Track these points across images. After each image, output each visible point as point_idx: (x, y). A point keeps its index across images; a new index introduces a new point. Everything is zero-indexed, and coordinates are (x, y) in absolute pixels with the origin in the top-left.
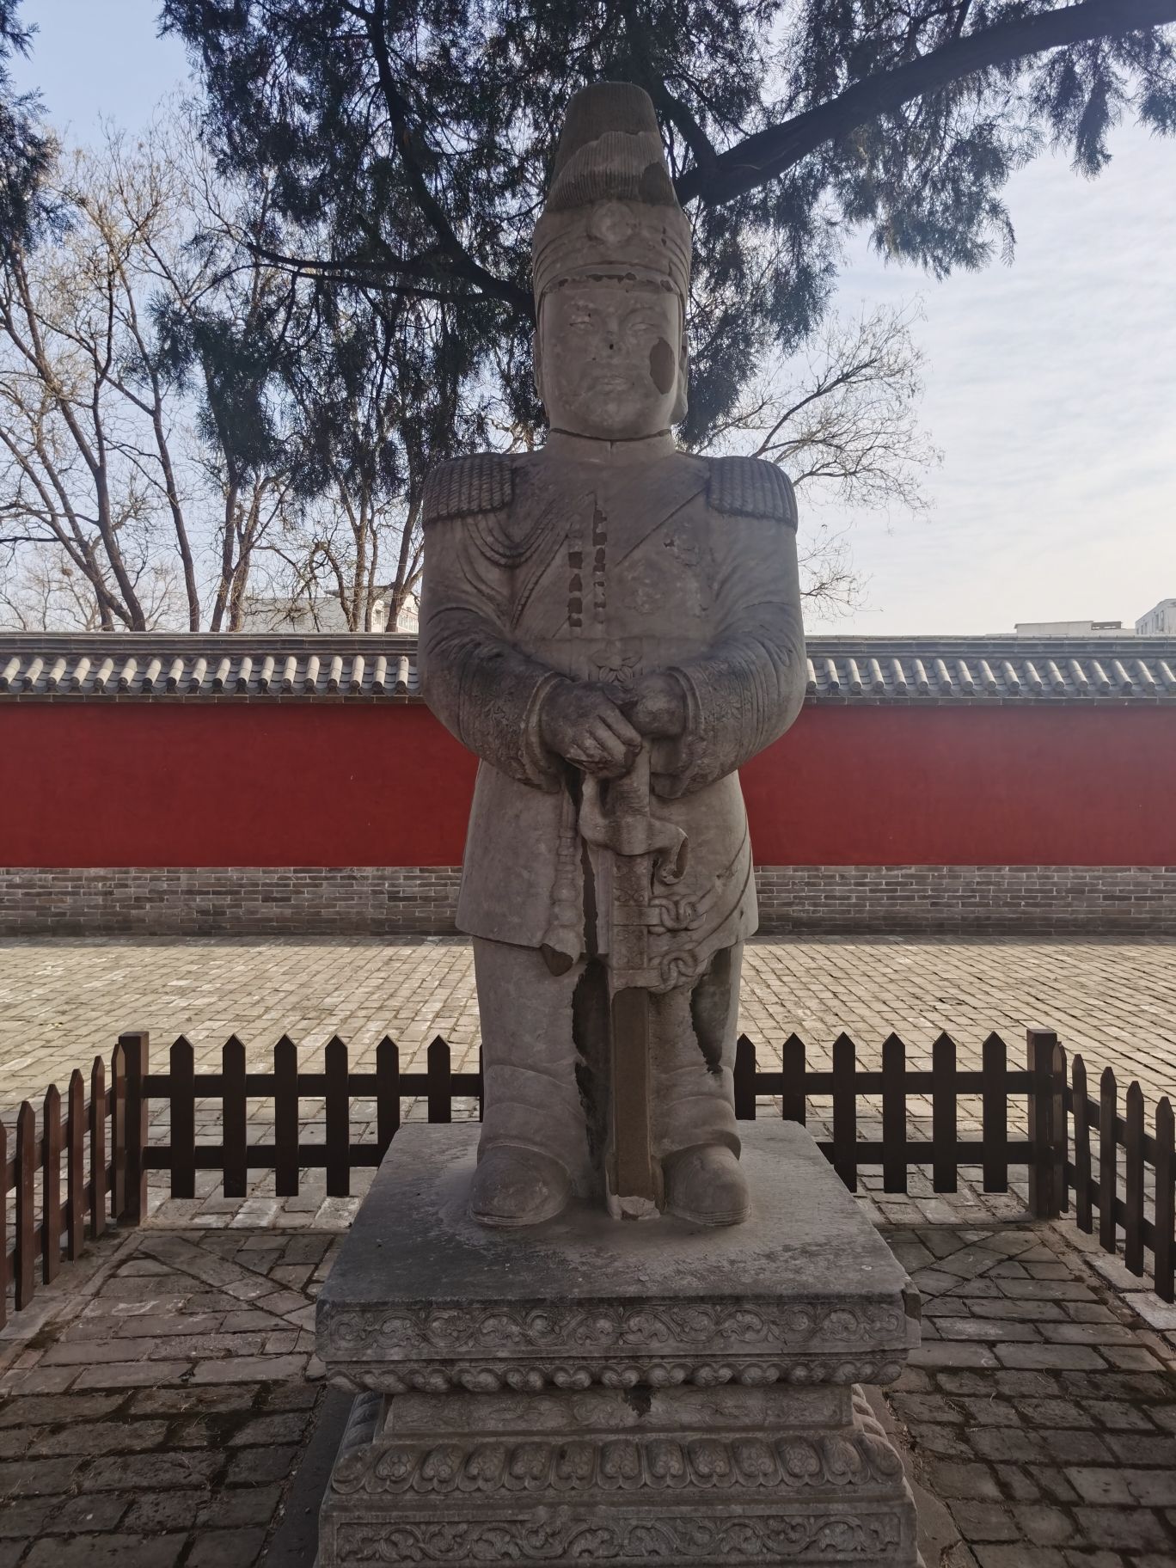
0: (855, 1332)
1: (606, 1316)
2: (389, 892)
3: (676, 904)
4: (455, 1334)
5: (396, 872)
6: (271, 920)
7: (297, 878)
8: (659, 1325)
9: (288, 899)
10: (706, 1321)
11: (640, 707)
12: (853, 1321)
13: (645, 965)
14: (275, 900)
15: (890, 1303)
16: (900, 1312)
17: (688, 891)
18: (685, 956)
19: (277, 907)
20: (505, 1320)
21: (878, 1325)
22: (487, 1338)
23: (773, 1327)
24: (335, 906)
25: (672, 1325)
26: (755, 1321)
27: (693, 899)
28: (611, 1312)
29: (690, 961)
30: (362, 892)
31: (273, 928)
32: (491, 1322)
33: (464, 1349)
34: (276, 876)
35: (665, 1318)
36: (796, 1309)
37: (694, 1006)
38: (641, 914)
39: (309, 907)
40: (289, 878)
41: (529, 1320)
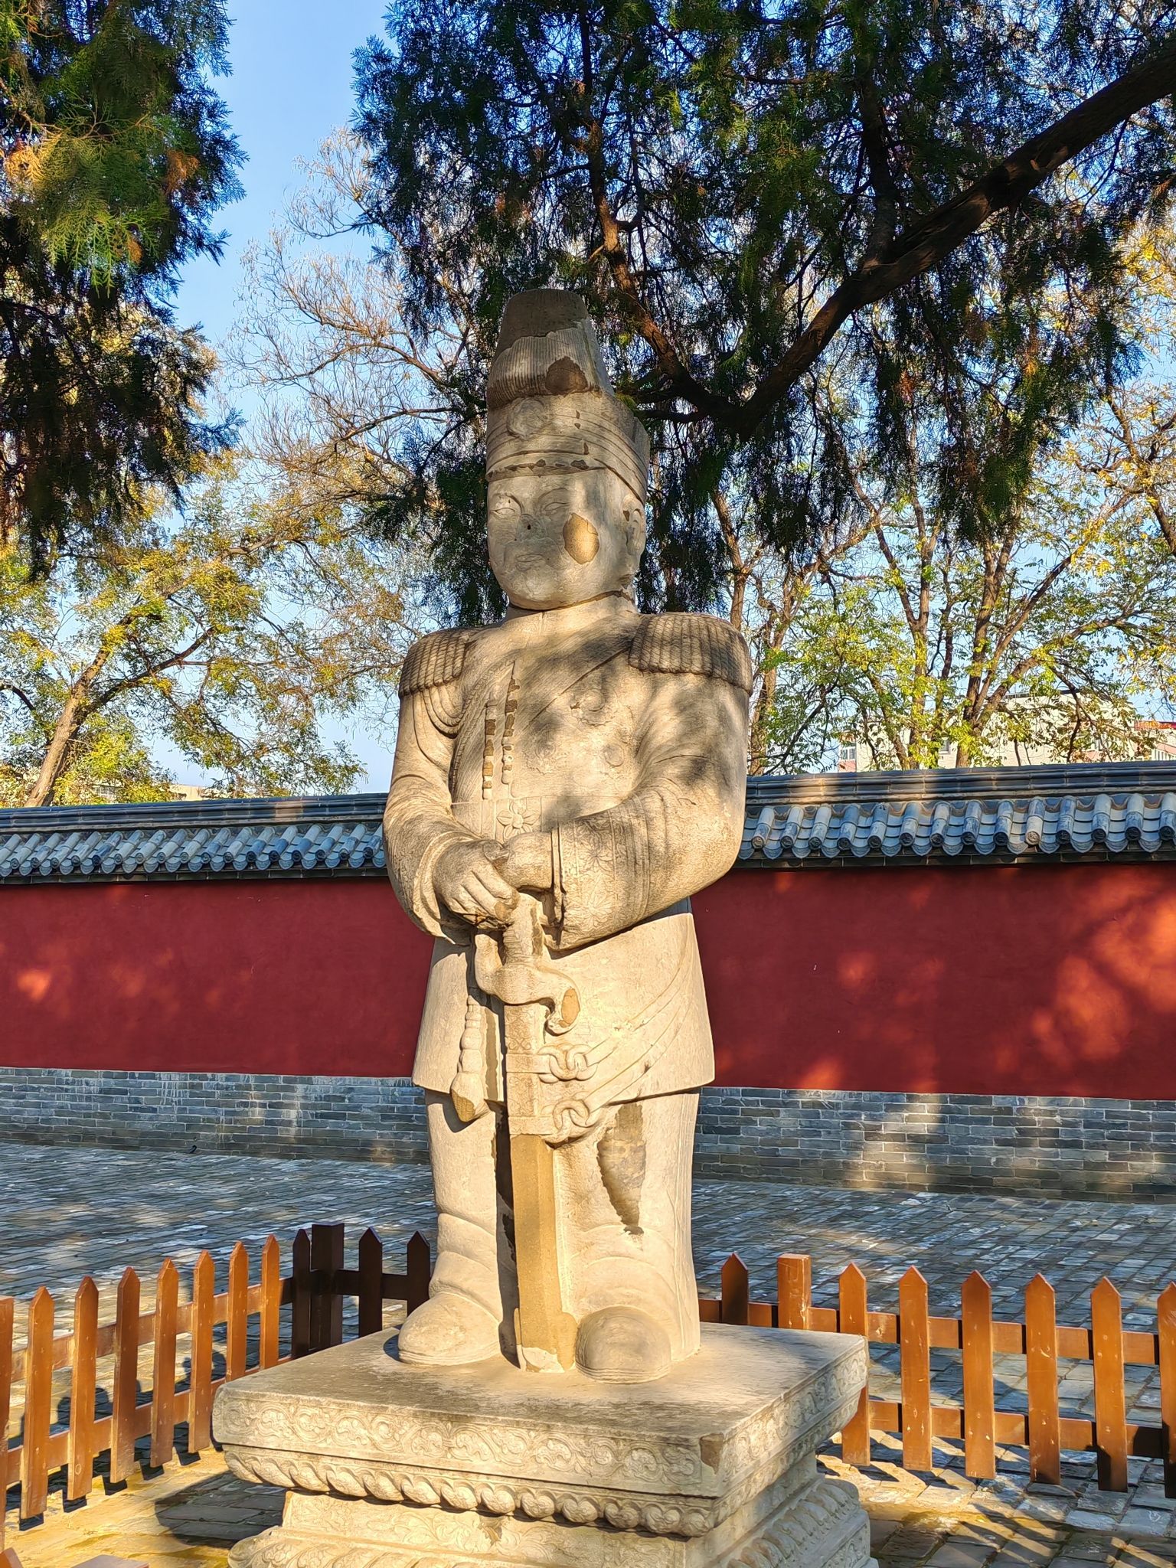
0: (654, 1473)
1: (437, 1430)
2: (866, 1127)
3: (566, 1052)
4: (317, 1430)
5: (876, 1099)
6: (714, 1158)
7: (748, 1103)
8: (481, 1444)
9: (736, 1131)
10: (522, 1446)
11: (509, 863)
12: (652, 1461)
13: (536, 1112)
14: (720, 1131)
15: (687, 1447)
16: (696, 1458)
17: (580, 1042)
18: (575, 1104)
19: (722, 1140)
20: (356, 1422)
21: (676, 1468)
22: (342, 1438)
23: (580, 1458)
24: (795, 1143)
25: (493, 1445)
26: (565, 1451)
27: (583, 1049)
28: (441, 1425)
29: (582, 1109)
30: (831, 1126)
31: (719, 1169)
32: (345, 1423)
33: (323, 1445)
34: (721, 1099)
35: (487, 1437)
36: (600, 1443)
37: (601, 1158)
38: (529, 1062)
39: (762, 1143)
40: (737, 1103)
41: (374, 1425)
